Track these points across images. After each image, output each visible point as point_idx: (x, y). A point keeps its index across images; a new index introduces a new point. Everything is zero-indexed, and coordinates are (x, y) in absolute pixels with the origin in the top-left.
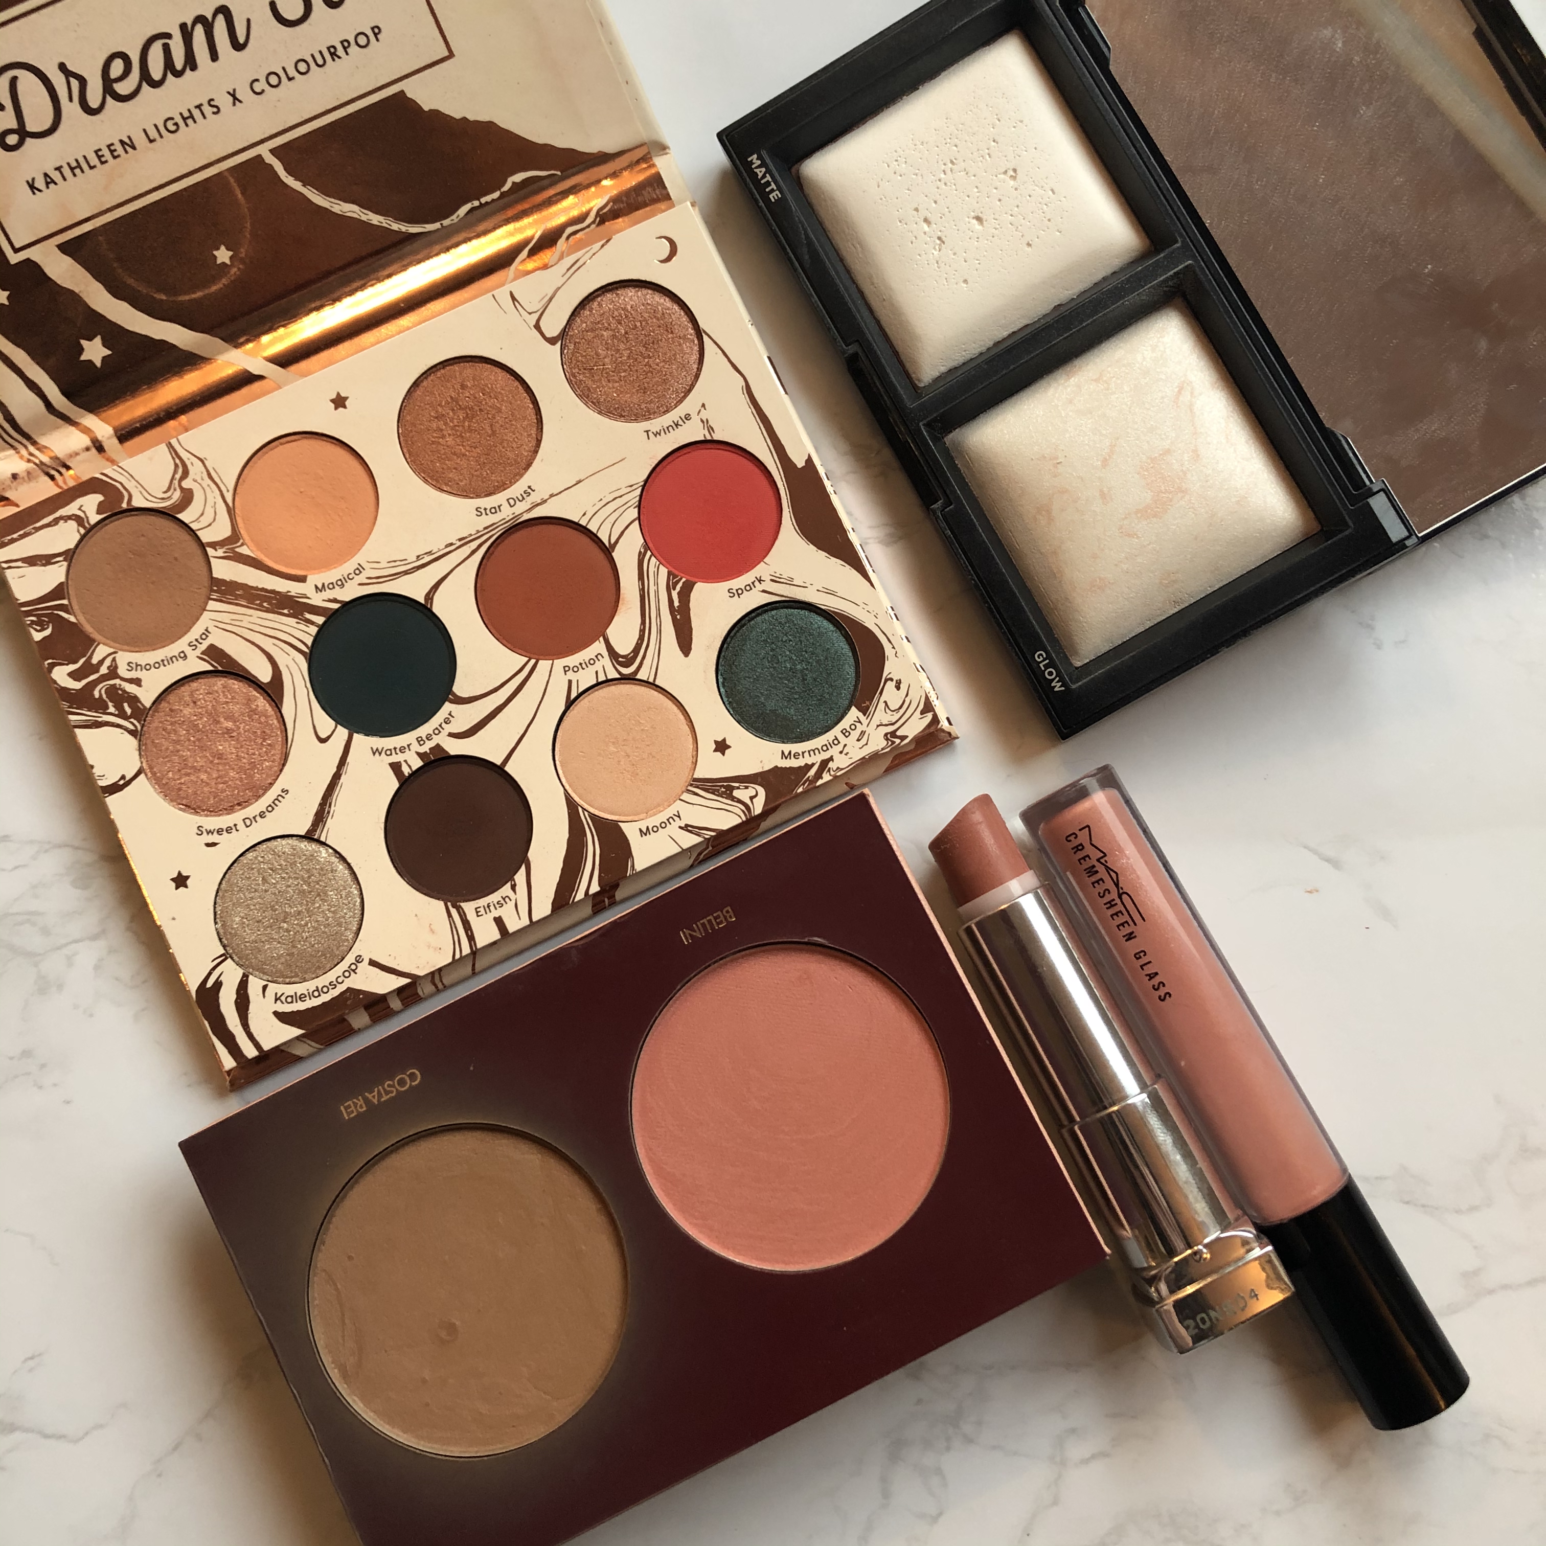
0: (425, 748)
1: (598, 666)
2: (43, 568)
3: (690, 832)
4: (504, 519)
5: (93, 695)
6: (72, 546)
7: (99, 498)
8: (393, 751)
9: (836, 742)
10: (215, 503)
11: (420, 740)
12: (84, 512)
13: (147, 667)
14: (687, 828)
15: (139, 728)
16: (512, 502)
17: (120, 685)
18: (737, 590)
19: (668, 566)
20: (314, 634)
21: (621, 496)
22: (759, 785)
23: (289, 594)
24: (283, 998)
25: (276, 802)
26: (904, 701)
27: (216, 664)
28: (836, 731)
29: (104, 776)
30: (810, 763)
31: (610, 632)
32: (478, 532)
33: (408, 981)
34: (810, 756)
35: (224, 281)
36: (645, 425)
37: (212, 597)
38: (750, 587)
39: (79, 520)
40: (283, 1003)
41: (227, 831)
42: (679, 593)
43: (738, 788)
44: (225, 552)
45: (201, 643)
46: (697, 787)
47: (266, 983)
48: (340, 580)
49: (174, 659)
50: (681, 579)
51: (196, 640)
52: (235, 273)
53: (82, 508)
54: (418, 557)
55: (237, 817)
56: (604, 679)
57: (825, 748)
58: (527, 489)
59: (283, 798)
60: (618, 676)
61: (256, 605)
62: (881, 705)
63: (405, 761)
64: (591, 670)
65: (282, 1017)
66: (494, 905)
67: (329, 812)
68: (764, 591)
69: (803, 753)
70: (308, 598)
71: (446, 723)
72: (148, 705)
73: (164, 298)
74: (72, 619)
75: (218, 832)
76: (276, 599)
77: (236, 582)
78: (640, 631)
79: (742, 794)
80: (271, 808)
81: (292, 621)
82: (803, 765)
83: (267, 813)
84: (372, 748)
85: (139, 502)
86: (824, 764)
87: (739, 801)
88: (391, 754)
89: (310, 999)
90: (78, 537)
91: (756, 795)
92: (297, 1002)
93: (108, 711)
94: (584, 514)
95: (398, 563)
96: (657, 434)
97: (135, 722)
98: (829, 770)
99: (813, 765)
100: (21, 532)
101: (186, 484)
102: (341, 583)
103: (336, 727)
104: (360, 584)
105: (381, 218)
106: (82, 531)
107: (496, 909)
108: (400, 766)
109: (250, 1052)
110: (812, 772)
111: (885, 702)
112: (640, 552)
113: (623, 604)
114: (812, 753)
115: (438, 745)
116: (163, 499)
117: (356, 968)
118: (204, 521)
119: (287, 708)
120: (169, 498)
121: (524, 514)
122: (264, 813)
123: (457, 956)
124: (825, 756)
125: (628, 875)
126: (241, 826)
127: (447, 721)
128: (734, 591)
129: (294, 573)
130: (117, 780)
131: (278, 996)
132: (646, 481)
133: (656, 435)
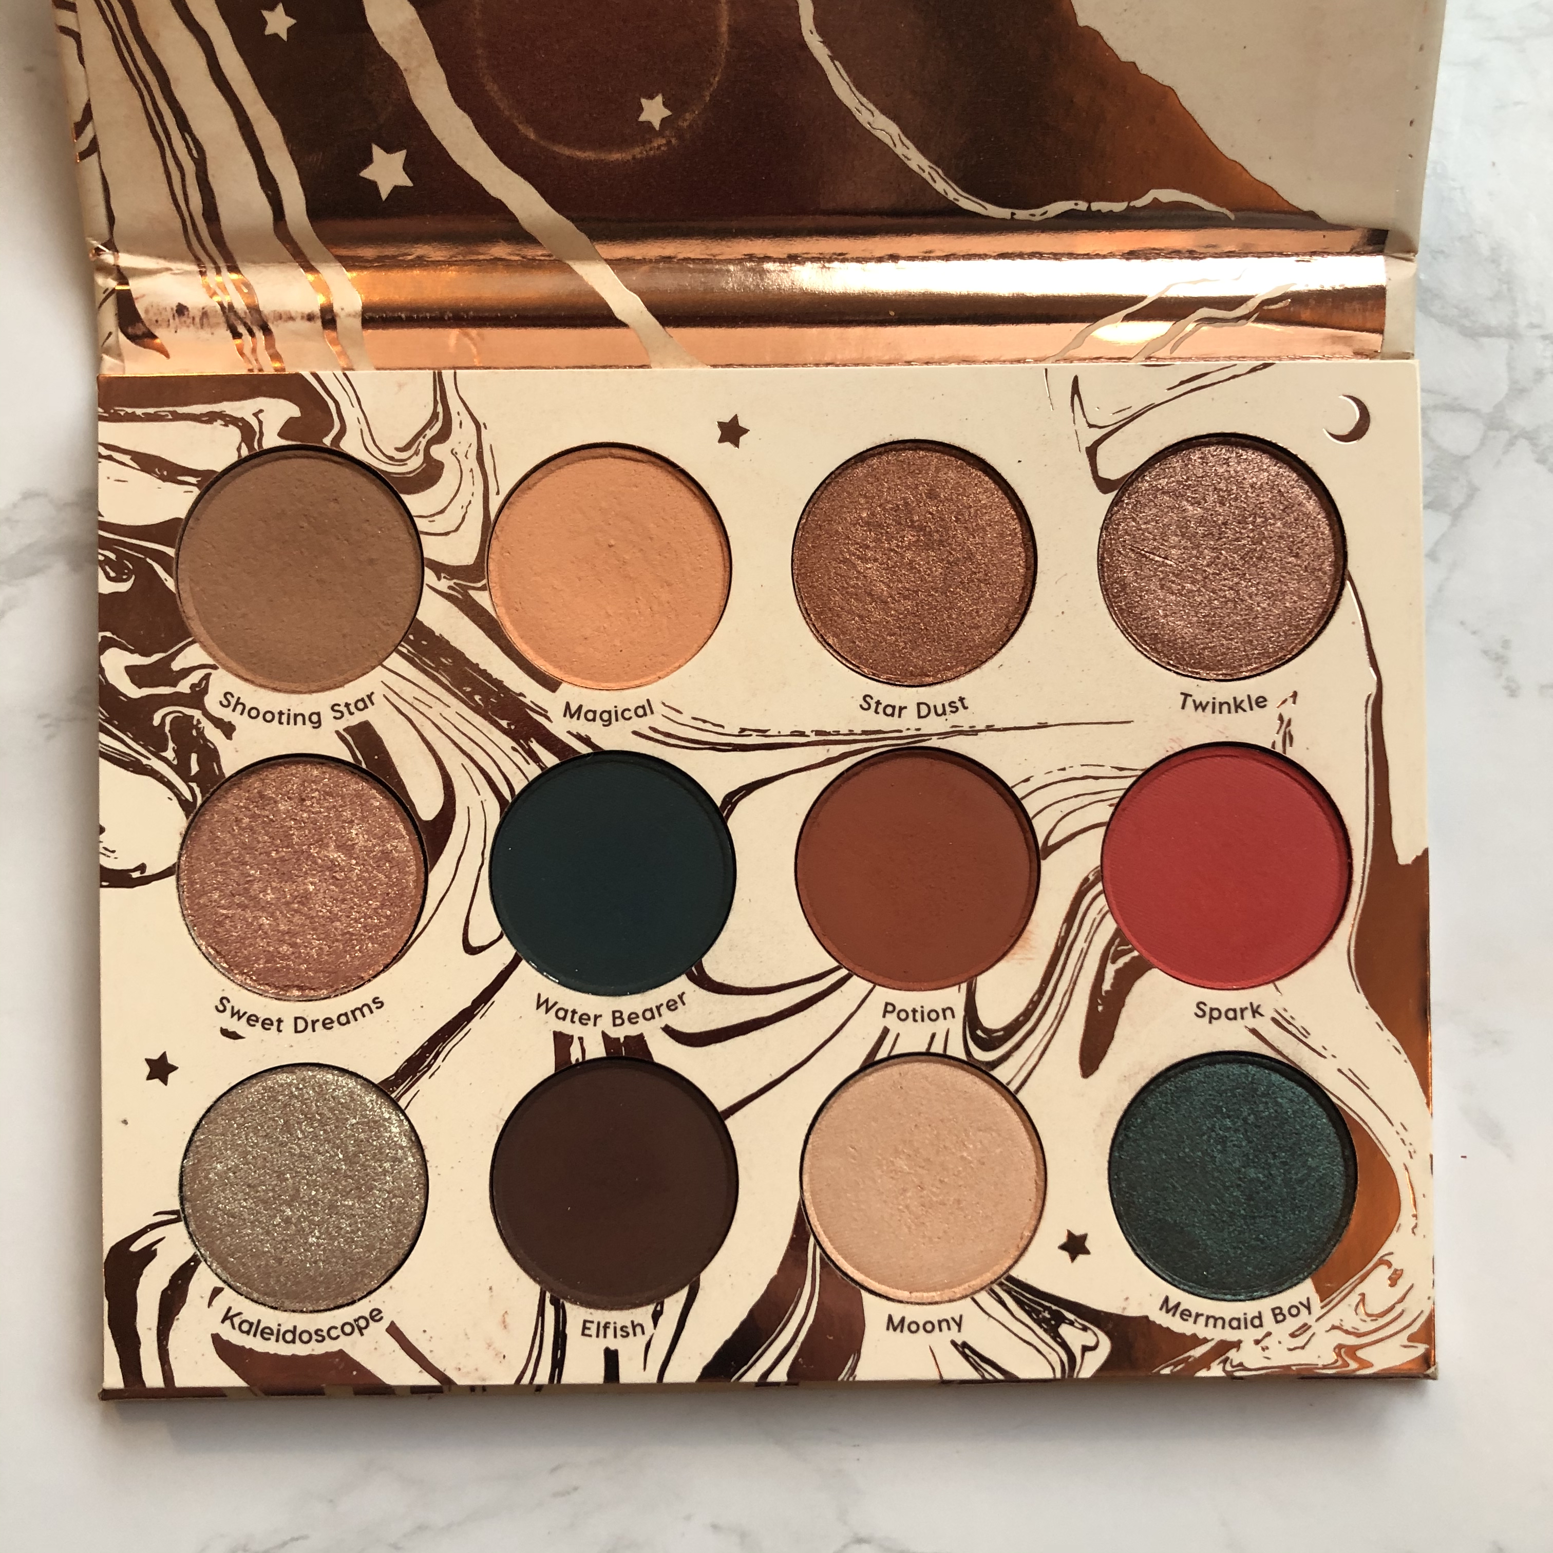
0: (620, 1033)
1: (941, 1026)
2: (160, 482)
3: (966, 1357)
4: (901, 731)
5: (152, 719)
6: (219, 468)
7: (294, 411)
8: (569, 1015)
9: (1257, 1322)
10: (470, 502)
11: (617, 1016)
12: (260, 423)
13: (253, 713)
14: (964, 1349)
15: (199, 801)
16: (924, 710)
17: (199, 722)
18: (1212, 1010)
19: (1121, 921)
20: (530, 779)
21: (1096, 778)
22: (1107, 1333)
23: (521, 698)
24: (237, 1321)
25: (358, 1013)
26: (1392, 1308)
27: (360, 757)
28: (1265, 1305)
29: (113, 852)
30: (1201, 1336)
31: (983, 981)
32: (851, 733)
33: (435, 1382)
34: (1206, 1325)
35: (637, 151)
36: (1189, 684)
37: (400, 648)
38: (1234, 1014)
39: (248, 433)
40: (233, 1327)
41: (263, 1023)
42: (1118, 972)
43: (1071, 1323)
44: (450, 587)
45: (351, 713)
46: (1009, 1292)
47: (220, 1284)
48: (609, 712)
49: (300, 719)
50: (1131, 951)
51: (347, 705)
52: (659, 147)
53: (260, 416)
54: (743, 730)
55: (287, 1010)
56: (941, 1051)
57: (1237, 1323)
58: (956, 700)
59: (372, 1012)
60: (963, 1057)
61: (464, 692)
62: (1354, 1298)
63: (581, 1039)
64: (927, 1028)
65: (223, 1348)
66: (615, 1328)
67: (429, 1066)
68: (1254, 1032)
69: (1198, 1315)
70: (548, 718)
71: (668, 1007)
72: (229, 770)
73: (532, 136)
74: (170, 584)
75: (249, 1019)
76: (498, 697)
77: (448, 642)
78: (1031, 1001)
79: (1073, 1335)
80: (345, 1019)
81: (507, 743)
82: (1189, 1333)
83: (336, 1024)
84: (539, 996)
85: (351, 445)
86: (1223, 1348)
87: (1064, 1345)
88: (564, 1019)
89: (277, 1341)
90: (234, 458)
91: (1093, 1348)
92: (255, 1335)
93: (163, 754)
94: (1027, 780)
95: (708, 726)
96: (1200, 706)
97: (197, 791)
98: (1225, 1362)
99: (1205, 1341)
100: (151, 410)
101: (437, 452)
102: (608, 718)
103: (500, 937)
104: (635, 733)
105: (925, 163)
106: (245, 452)
107: (615, 1336)
108: (571, 1043)
109: (152, 1377)
110: (1198, 1352)
111: (1363, 1295)
112: (1086, 879)
113: (1022, 947)
114: (1211, 1321)
115: (641, 1037)
116: (391, 458)
117: (366, 1327)
118: (440, 525)
119: (439, 877)
120: (403, 462)
121: (934, 738)
122: (332, 1022)
123: (526, 1380)
124: (1230, 1335)
125: (840, 1379)
126: (288, 1026)
127: (671, 1006)
128: (1207, 1010)
129: (543, 668)
130: (132, 867)
131: (231, 1314)
132: (1147, 772)
133: (1196, 708)
